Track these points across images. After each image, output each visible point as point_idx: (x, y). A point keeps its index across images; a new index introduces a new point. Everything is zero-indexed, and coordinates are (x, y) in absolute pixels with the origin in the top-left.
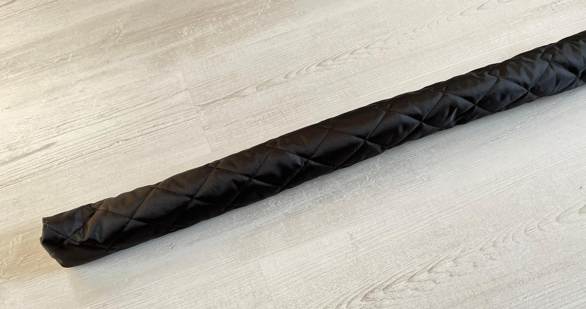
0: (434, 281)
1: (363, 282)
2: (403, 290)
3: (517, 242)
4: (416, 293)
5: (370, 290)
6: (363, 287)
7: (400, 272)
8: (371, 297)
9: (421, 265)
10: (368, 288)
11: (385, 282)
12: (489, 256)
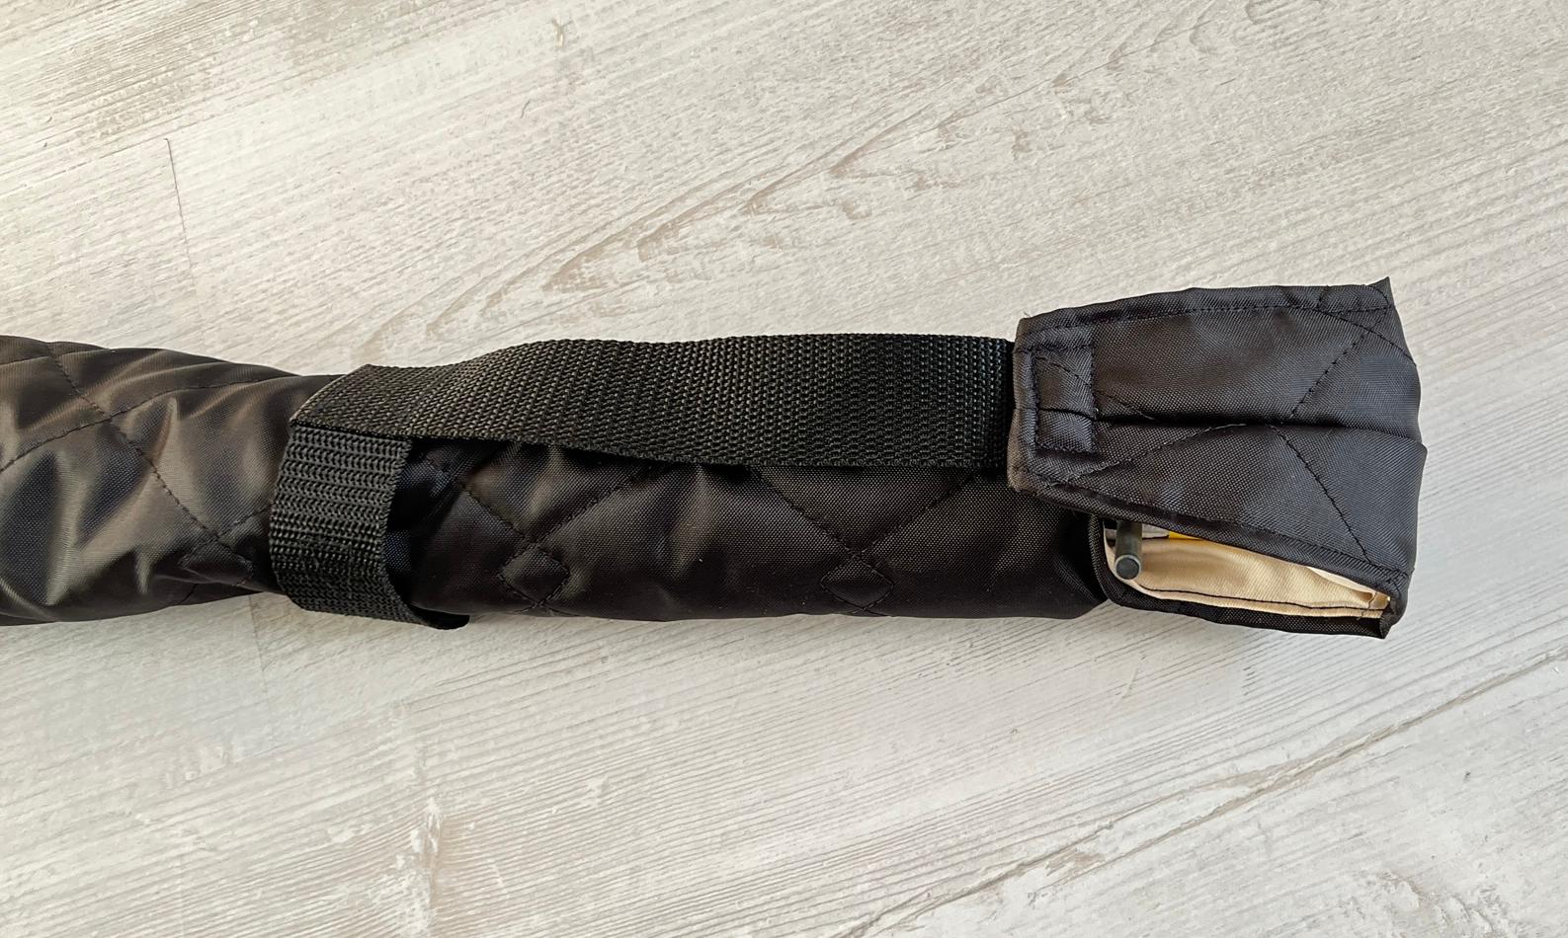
0: (844, 210)
1: (567, 215)
2: (718, 244)
3: (1209, 50)
4: (766, 256)
5: (589, 244)
6: (562, 236)
7: (722, 176)
8: (587, 276)
9: (812, 144)
10: (584, 239)
11: (652, 216)
12: (1084, 108)
